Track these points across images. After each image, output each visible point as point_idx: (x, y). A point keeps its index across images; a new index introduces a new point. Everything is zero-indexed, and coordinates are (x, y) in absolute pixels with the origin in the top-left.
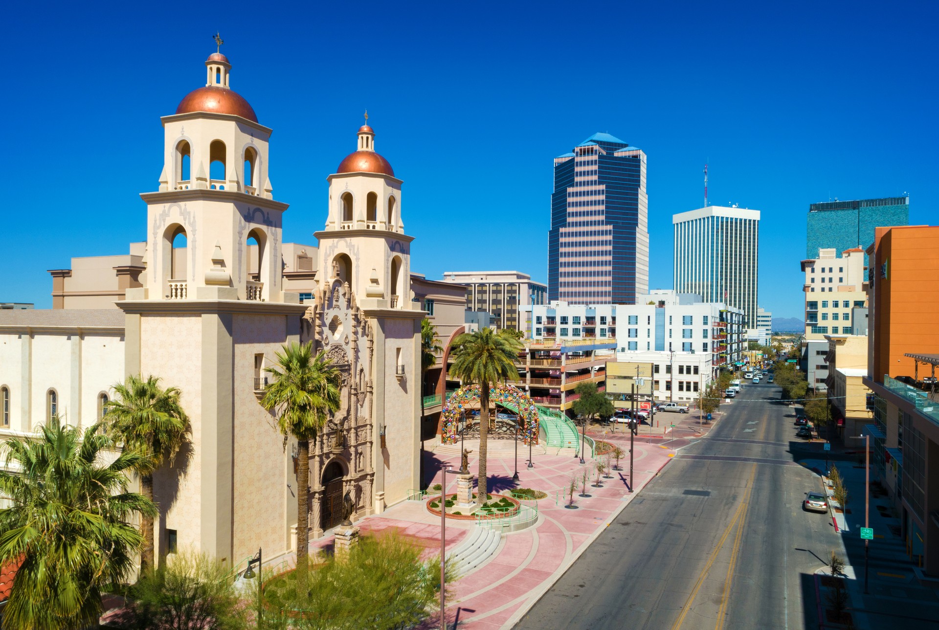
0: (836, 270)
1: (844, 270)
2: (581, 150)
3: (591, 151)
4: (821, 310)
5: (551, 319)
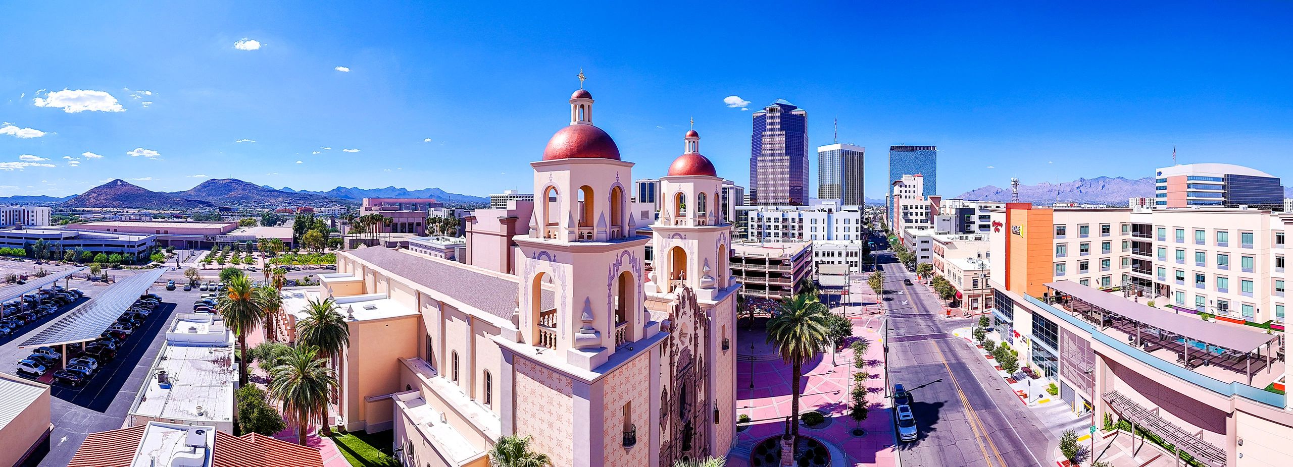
1: (914, 185)
2: (770, 109)
3: (775, 110)
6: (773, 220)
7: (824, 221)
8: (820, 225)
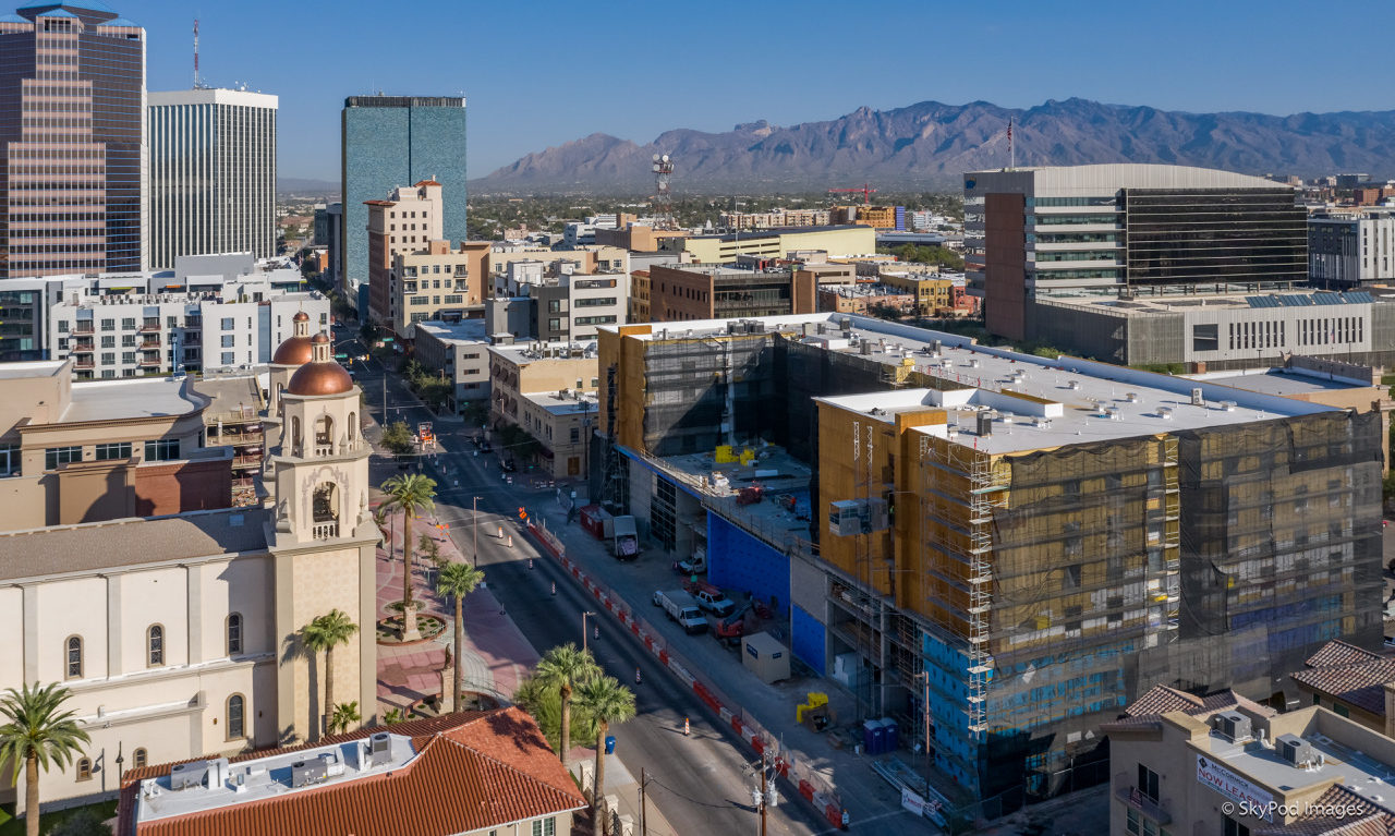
0: (419, 215)
1: (428, 215)
2: (47, 22)
3: (64, 25)
4: (420, 278)
5: (86, 324)
6: (118, 325)
7: (250, 322)
8: (240, 332)
